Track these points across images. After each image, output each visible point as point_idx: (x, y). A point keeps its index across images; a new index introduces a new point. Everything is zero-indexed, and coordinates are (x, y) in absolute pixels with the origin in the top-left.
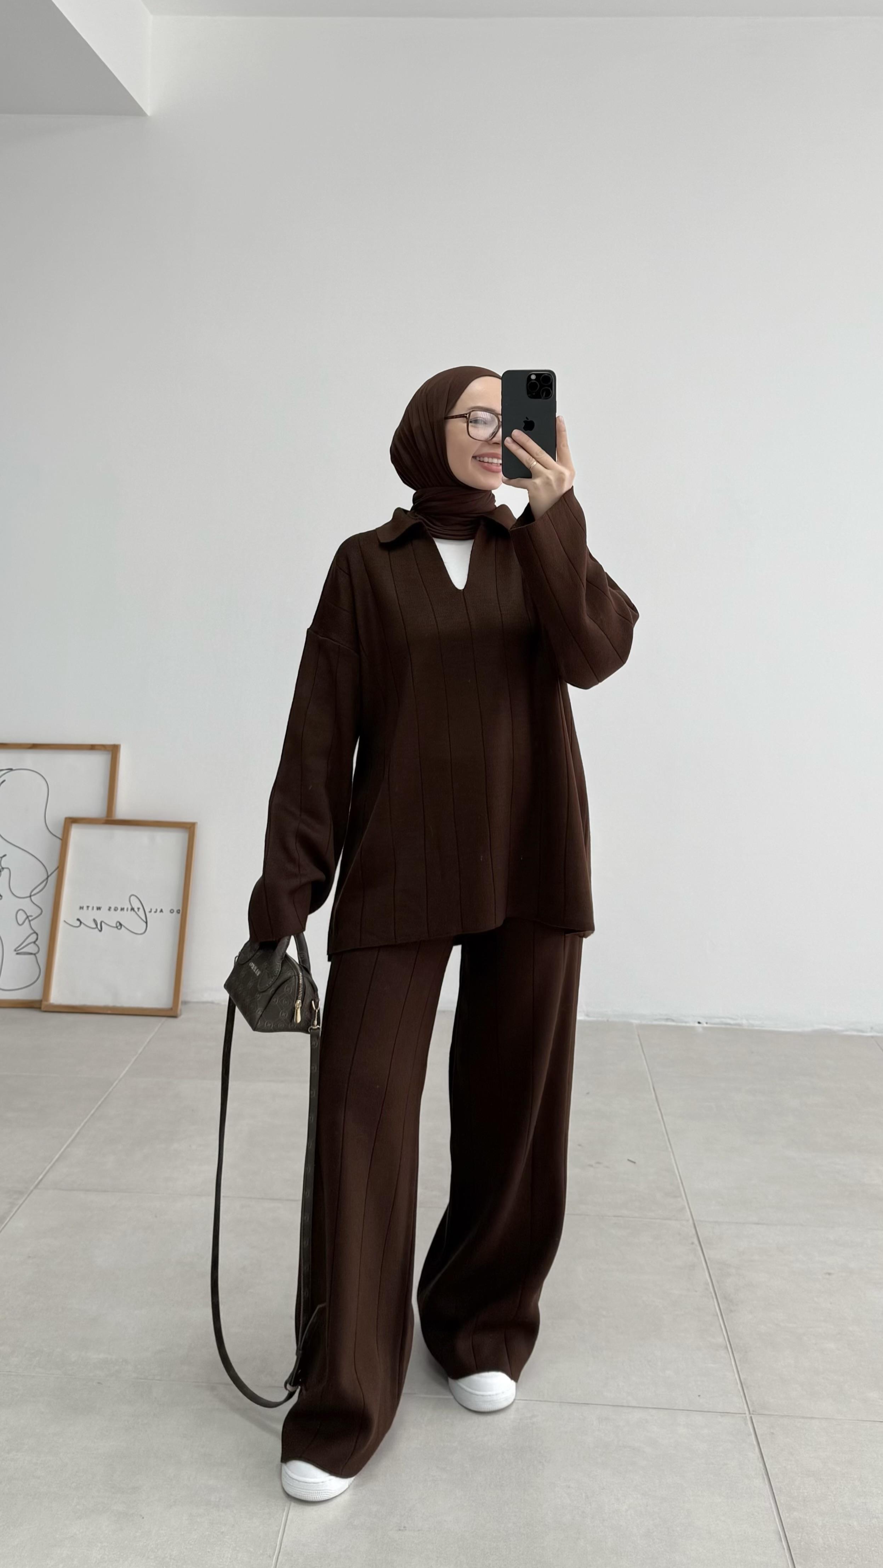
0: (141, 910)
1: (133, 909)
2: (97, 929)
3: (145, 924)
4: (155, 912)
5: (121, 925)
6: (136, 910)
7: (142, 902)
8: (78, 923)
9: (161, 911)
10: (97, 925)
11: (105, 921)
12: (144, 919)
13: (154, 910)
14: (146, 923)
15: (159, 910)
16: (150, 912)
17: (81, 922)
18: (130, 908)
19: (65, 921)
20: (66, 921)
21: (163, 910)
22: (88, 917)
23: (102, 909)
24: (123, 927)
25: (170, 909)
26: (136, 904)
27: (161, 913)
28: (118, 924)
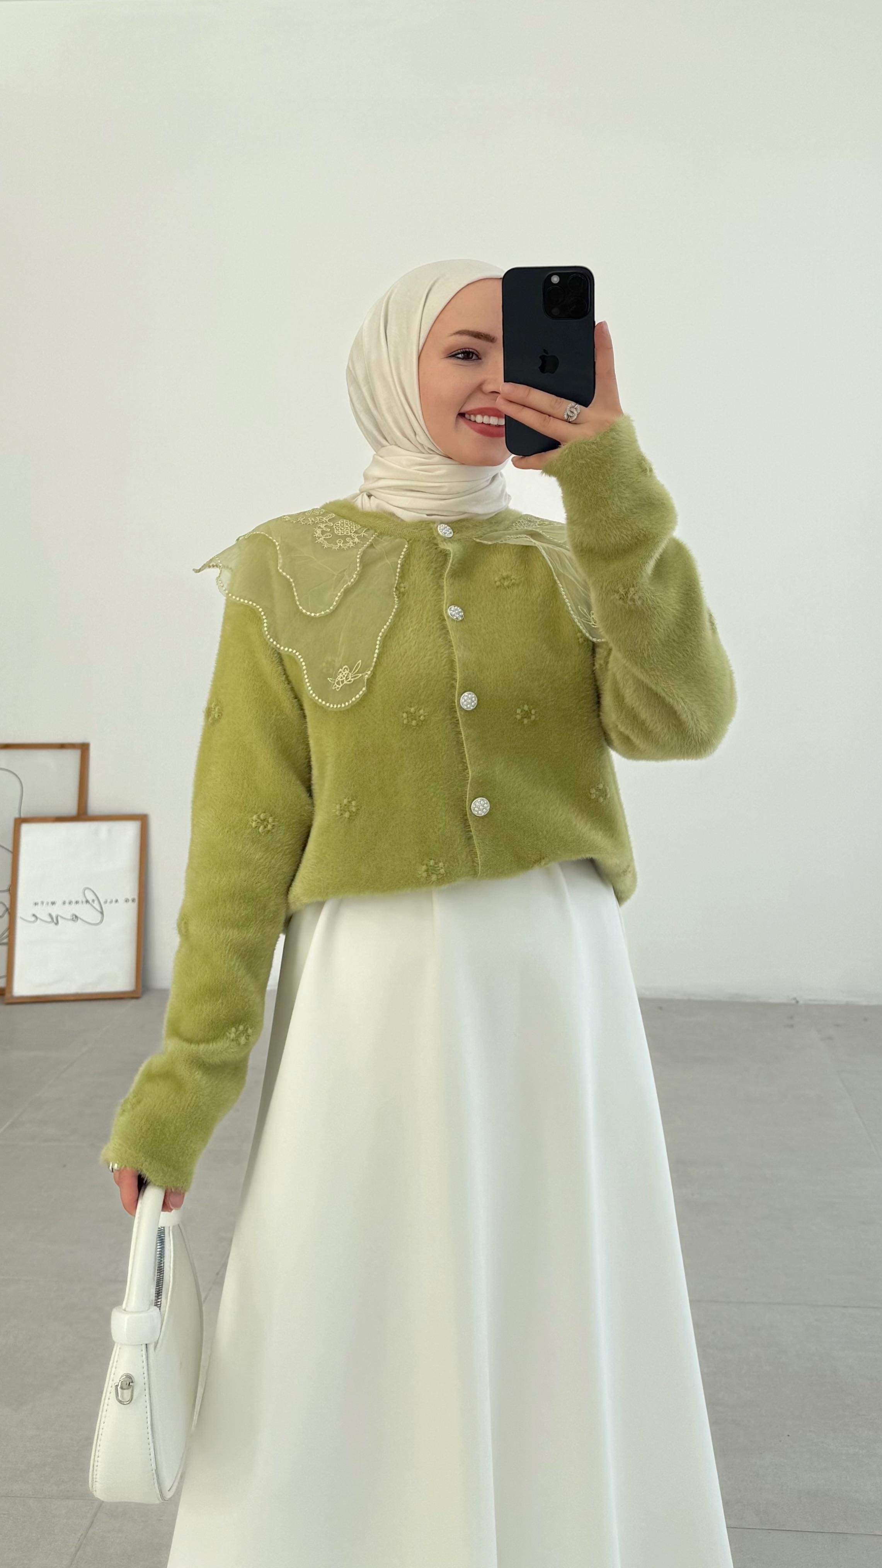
0: (96, 902)
1: (87, 902)
2: (53, 924)
3: (100, 915)
4: (111, 902)
5: (76, 917)
6: (91, 901)
7: (97, 894)
8: (33, 919)
9: (117, 901)
10: (52, 918)
11: (60, 914)
12: (99, 909)
13: (109, 901)
14: (102, 913)
15: (114, 900)
16: (106, 902)
17: (37, 918)
18: (84, 900)
19: (21, 918)
20: (23, 917)
21: (119, 900)
22: (42, 912)
23: (57, 905)
24: (79, 920)
25: (124, 899)
26: (90, 897)
27: (117, 904)
28: (74, 917)
